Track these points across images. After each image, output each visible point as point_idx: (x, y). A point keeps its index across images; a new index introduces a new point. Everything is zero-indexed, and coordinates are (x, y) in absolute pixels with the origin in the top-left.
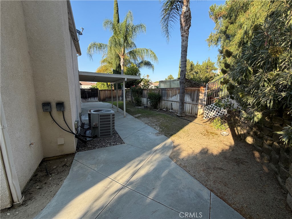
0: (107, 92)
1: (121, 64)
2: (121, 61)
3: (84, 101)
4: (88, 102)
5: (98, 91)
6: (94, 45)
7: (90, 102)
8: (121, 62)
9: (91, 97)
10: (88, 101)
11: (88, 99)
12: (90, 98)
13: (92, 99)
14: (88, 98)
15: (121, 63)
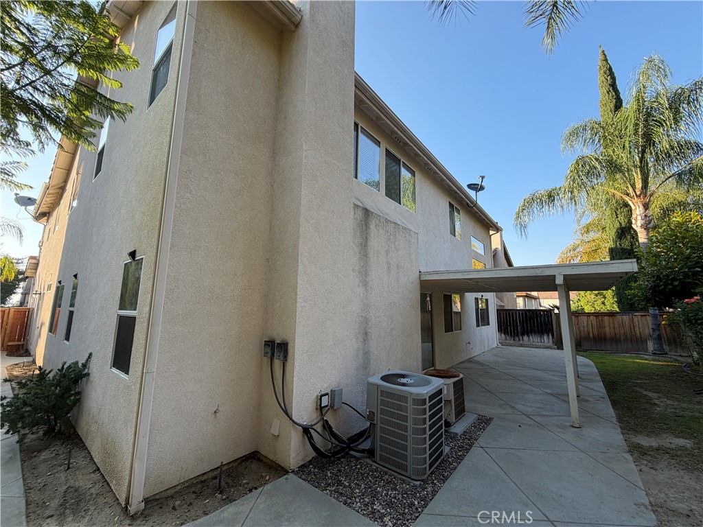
0: (584, 319)
1: (634, 226)
2: (634, 216)
3: (512, 342)
4: (522, 346)
5: (553, 316)
6: (531, 203)
7: (527, 346)
8: (636, 220)
9: (531, 333)
10: (521, 342)
11: (521, 338)
12: (528, 336)
13: (535, 339)
14: (523, 334)
15: (633, 221)
